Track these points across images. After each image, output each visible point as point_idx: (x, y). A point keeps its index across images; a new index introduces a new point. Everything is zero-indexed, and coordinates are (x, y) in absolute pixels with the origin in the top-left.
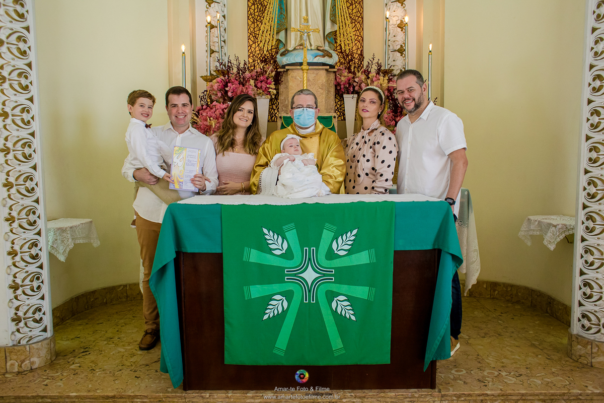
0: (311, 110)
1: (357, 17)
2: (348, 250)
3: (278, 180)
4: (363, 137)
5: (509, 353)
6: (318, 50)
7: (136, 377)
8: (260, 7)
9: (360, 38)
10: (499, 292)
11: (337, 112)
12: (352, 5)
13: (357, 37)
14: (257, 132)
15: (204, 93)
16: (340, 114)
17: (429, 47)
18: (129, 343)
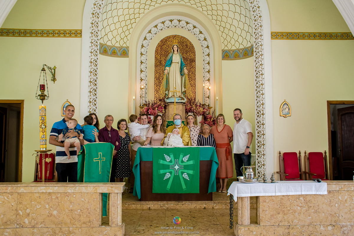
1: (193, 85)
2: (187, 160)
6: (180, 97)
9: (194, 92)
12: (192, 81)
17: (217, 98)
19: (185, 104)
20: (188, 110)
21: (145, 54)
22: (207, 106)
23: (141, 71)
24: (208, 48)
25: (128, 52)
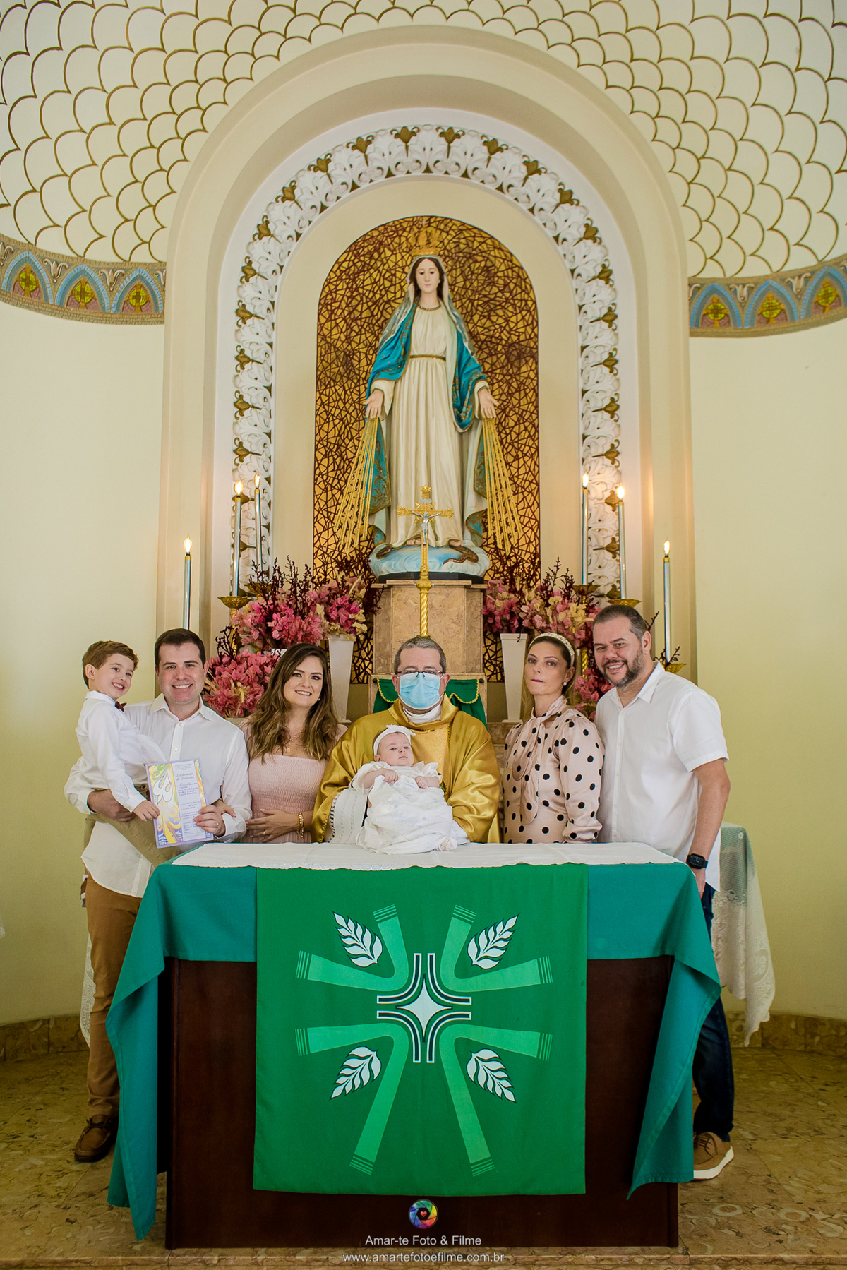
0: (432, 676)
1: (527, 483)
2: (499, 959)
3: (366, 816)
4: (534, 731)
5: (834, 1172)
6: (452, 547)
7: (67, 1220)
8: (338, 461)
9: (533, 521)
10: (822, 1038)
11: (488, 664)
12: (518, 459)
13: (527, 520)
14: (329, 714)
15: (225, 631)
16: (495, 669)
17: (663, 547)
18: (54, 1148)
19: (484, 586)
20: (498, 618)
21: (263, 313)
22: (602, 596)
23: (242, 406)
24: (607, 280)
25: (163, 295)
